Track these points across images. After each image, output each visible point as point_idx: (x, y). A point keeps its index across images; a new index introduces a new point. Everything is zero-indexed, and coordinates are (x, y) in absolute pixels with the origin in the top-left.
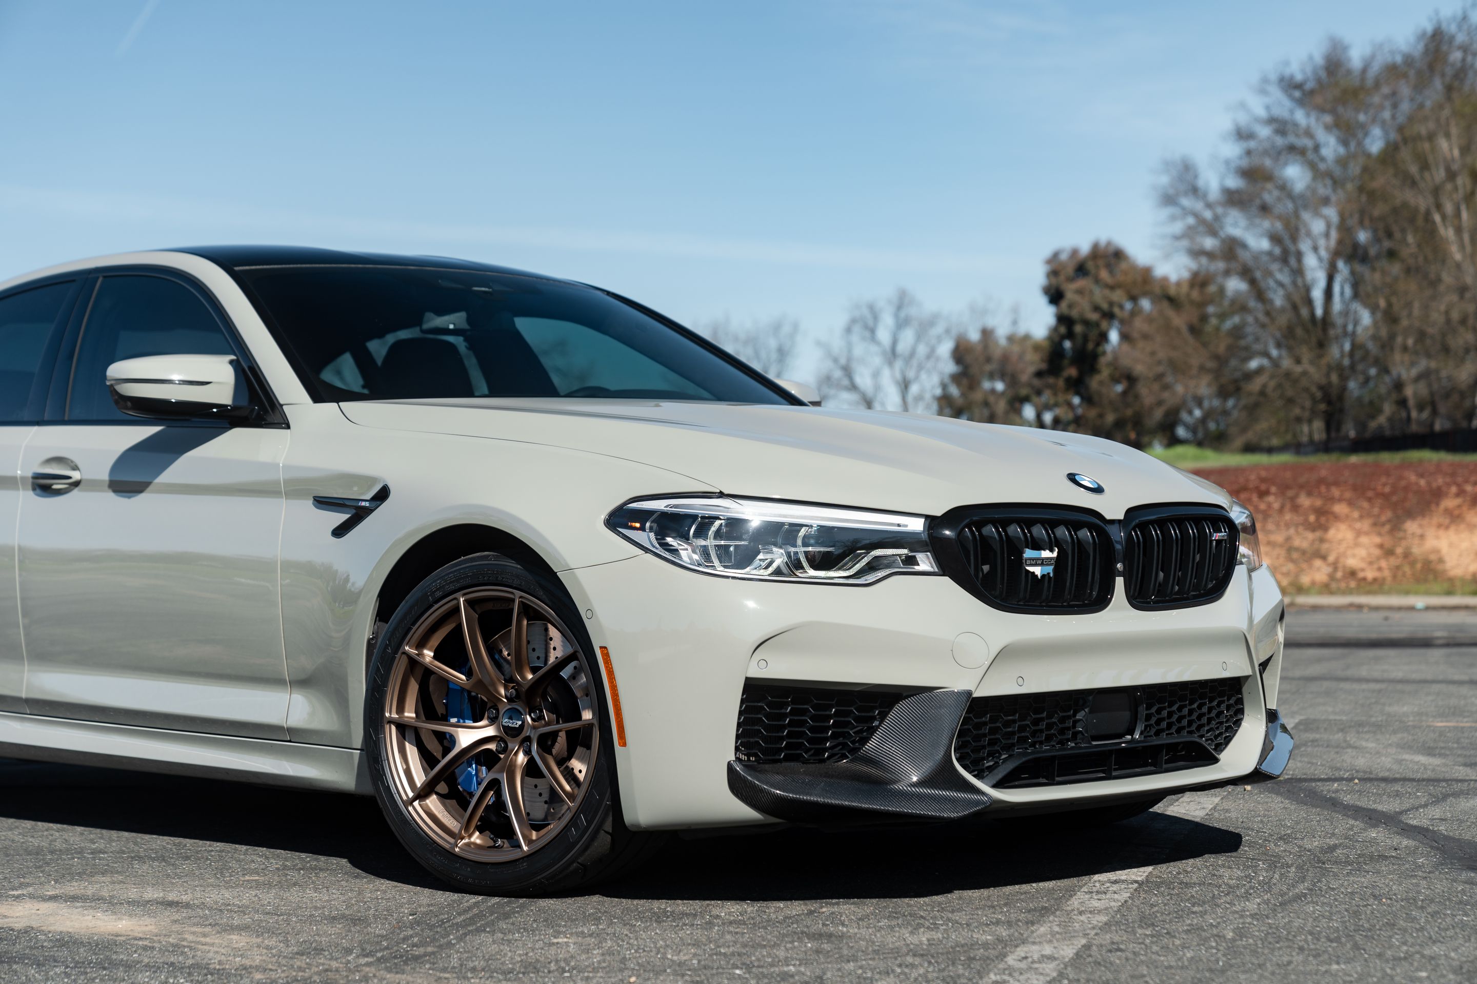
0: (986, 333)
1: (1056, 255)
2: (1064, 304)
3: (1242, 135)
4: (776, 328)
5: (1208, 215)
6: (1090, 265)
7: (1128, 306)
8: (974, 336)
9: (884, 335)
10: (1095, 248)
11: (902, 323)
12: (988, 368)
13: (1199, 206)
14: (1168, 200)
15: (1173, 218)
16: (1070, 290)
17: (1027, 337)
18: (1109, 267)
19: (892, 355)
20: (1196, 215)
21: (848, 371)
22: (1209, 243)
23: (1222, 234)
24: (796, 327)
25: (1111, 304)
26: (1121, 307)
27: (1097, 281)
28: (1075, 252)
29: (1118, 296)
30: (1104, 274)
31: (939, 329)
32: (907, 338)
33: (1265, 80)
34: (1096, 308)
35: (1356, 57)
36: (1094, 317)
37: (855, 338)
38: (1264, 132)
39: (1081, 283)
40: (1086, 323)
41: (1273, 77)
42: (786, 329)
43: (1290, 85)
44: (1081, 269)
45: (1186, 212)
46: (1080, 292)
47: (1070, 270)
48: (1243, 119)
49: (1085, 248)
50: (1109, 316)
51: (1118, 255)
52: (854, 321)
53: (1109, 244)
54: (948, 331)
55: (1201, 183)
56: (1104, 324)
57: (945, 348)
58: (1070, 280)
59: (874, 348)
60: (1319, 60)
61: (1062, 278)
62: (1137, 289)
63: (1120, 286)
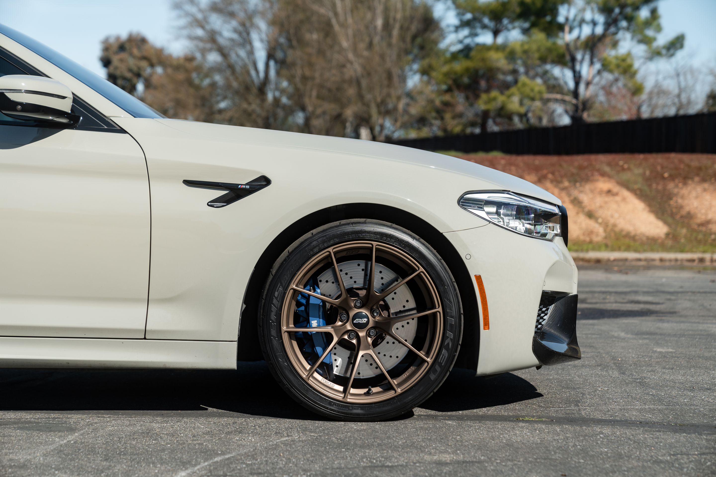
1: (107, 39)
2: (111, 68)
5: (200, 16)
6: (127, 46)
7: (149, 70)
10: (130, 36)
13: (194, 10)
14: (177, 6)
15: (179, 17)
16: (115, 60)
18: (139, 47)
20: (193, 16)
22: (200, 32)
23: (208, 27)
25: (139, 68)
26: (145, 70)
27: (131, 54)
28: (118, 38)
29: (144, 64)
30: (135, 51)
34: (130, 70)
36: (129, 75)
39: (123, 55)
40: (124, 78)
44: (122, 48)
45: (187, 14)
46: (121, 60)
47: (115, 47)
49: (124, 36)
50: (138, 75)
51: (143, 41)
53: (138, 34)
56: (135, 80)
58: (116, 53)
61: (111, 52)
62: (154, 61)
63: (144, 58)
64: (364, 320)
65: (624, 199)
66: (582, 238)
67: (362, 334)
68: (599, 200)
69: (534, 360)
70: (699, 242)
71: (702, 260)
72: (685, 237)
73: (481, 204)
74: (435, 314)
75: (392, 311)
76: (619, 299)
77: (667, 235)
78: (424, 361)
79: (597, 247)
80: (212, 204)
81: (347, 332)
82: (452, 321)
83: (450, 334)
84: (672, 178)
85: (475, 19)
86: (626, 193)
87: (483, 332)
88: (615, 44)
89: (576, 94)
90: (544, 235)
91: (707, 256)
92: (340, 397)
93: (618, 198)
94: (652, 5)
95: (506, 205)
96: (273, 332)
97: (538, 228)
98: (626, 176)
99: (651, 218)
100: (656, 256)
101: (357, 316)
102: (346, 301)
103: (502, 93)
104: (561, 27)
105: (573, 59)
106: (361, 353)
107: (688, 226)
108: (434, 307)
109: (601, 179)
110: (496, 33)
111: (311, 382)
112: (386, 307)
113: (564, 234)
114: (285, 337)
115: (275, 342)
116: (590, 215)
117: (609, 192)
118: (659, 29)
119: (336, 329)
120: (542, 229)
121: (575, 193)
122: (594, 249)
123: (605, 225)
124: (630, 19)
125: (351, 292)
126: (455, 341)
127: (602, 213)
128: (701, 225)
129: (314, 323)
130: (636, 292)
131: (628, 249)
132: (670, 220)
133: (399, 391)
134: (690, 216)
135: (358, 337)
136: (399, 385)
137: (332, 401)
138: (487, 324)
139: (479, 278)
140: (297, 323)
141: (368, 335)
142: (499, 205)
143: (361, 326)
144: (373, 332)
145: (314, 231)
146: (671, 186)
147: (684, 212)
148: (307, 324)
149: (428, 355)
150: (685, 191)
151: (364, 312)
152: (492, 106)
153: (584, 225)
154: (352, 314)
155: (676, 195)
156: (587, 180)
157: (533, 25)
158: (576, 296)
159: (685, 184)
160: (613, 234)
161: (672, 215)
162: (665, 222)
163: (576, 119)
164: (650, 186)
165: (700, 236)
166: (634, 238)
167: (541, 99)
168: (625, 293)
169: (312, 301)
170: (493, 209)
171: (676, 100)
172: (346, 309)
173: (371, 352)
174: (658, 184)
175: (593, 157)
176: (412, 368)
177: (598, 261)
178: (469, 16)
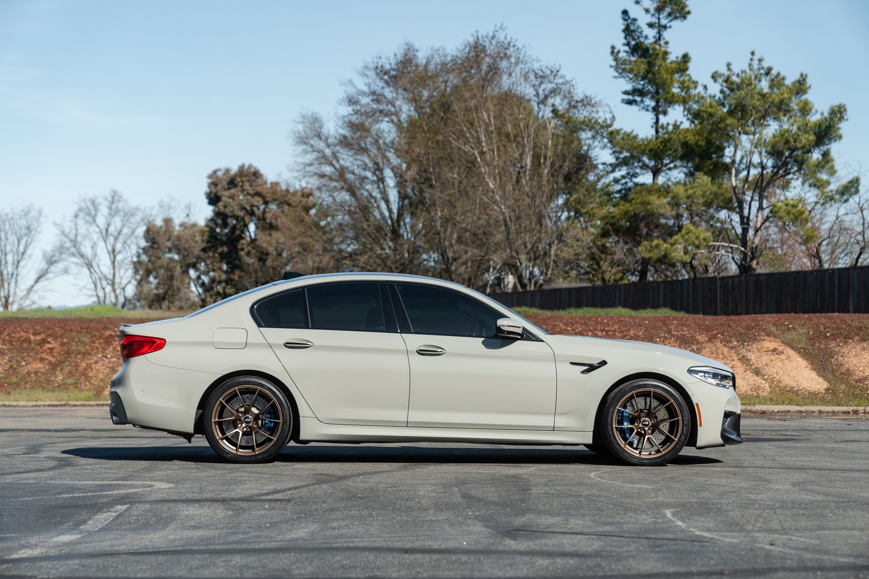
0: (168, 221)
1: (215, 172)
2: (220, 205)
3: (352, 101)
4: (26, 213)
5: (327, 151)
6: (238, 180)
7: (262, 207)
8: (159, 222)
9: (101, 220)
10: (242, 168)
11: (113, 213)
12: (169, 244)
13: (321, 145)
14: (303, 140)
15: (305, 152)
16: (225, 195)
17: (194, 225)
18: (251, 181)
19: (105, 234)
20: (320, 152)
21: (74, 242)
22: (328, 169)
23: (337, 164)
24: (40, 213)
25: (252, 206)
26: (258, 207)
27: (243, 191)
28: (227, 171)
29: (258, 201)
30: (247, 186)
31: (138, 218)
32: (117, 222)
33: (366, 67)
34: (243, 208)
35: (421, 57)
36: (241, 214)
37: (80, 222)
38: (365, 100)
40: (236, 217)
41: (372, 65)
42: (33, 213)
43: (381, 72)
44: (232, 183)
45: (314, 150)
46: (232, 197)
47: (225, 183)
48: (351, 90)
49: (234, 169)
50: (250, 214)
51: (256, 174)
52: (80, 210)
53: (250, 166)
54: (143, 219)
55: (325, 131)
56: (247, 219)
57: (141, 230)
58: (225, 189)
59: (94, 228)
60: (400, 57)
61: (219, 188)
62: (269, 198)
63: (258, 194)
64: (647, 423)
65: (788, 358)
66: (749, 392)
67: (646, 429)
68: (765, 358)
69: (721, 441)
70: (856, 396)
71: (856, 412)
72: (843, 392)
73: (697, 372)
74: (678, 420)
75: (659, 419)
76: (773, 433)
77: (827, 390)
78: (674, 440)
79: (764, 401)
80: (583, 372)
81: (640, 428)
82: (686, 423)
83: (685, 429)
84: (834, 337)
85: (632, 157)
86: (790, 352)
87: (699, 428)
88: (786, 186)
89: (744, 241)
90: (725, 386)
91: (861, 409)
92: (638, 455)
93: (783, 357)
94: (824, 148)
95: (708, 373)
96: (609, 427)
97: (722, 383)
98: (792, 335)
99: (814, 375)
100: (816, 408)
101: (644, 421)
102: (639, 414)
103: (665, 241)
104: (727, 168)
105: (741, 203)
106: (647, 437)
107: (847, 382)
108: (678, 417)
109: (768, 339)
110: (656, 173)
111: (625, 449)
112: (656, 418)
113: (734, 386)
114: (614, 429)
115: (610, 432)
116: (757, 372)
117: (775, 350)
118: (832, 172)
119: (636, 427)
120: (724, 383)
121: (743, 352)
122: (760, 403)
123: (771, 381)
124: (800, 163)
125: (641, 411)
126: (687, 431)
127: (768, 371)
128: (860, 381)
129: (625, 424)
130: (786, 430)
131: (791, 402)
132: (830, 377)
133: (663, 453)
134: (849, 373)
135: (644, 430)
136: (663, 450)
137: (635, 457)
138: (701, 425)
139: (697, 404)
140: (618, 424)
141: (649, 429)
142: (705, 372)
143: (646, 425)
144: (651, 428)
145: (626, 384)
146: (833, 344)
147: (843, 370)
148: (623, 424)
149: (675, 437)
150: (845, 350)
151: (647, 419)
152: (655, 255)
153: (751, 382)
154: (642, 420)
155: (837, 353)
156: (754, 339)
157: (698, 168)
158: (740, 414)
159: (846, 343)
160: (778, 389)
161: (833, 372)
162: (826, 379)
163: (744, 268)
164: (813, 345)
165: (857, 391)
166: (797, 393)
167: (708, 247)
168: (779, 431)
169: (625, 414)
170: (703, 374)
171: (860, 238)
172: (639, 417)
173: (651, 436)
174: (820, 343)
175: (760, 317)
176: (669, 444)
177: (764, 413)
178: (626, 154)
